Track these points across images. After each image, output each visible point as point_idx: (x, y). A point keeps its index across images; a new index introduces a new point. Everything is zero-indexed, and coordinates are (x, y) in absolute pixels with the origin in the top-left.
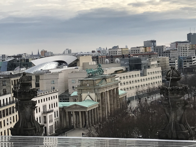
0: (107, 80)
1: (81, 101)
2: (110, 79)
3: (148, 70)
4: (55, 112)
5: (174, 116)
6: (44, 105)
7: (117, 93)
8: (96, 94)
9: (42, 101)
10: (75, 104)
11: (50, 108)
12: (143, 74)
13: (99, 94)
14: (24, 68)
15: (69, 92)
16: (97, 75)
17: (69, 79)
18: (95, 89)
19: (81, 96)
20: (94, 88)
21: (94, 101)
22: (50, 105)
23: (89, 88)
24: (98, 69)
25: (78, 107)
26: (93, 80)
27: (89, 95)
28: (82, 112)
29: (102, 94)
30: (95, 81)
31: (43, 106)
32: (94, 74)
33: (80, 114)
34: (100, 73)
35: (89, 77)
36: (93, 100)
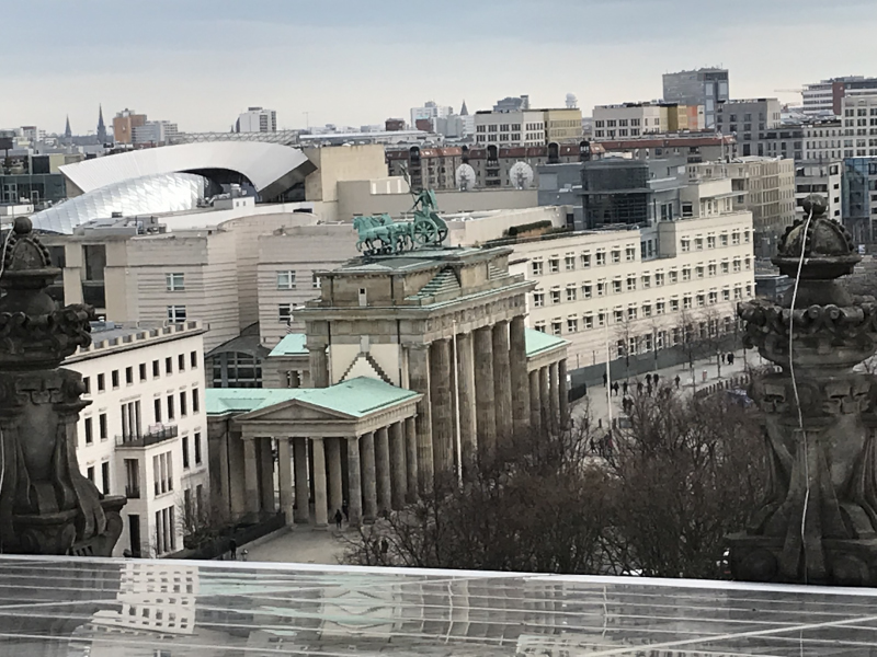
0: (463, 273)
1: (323, 381)
2: (478, 271)
3: (683, 229)
4: (185, 441)
5: (814, 463)
6: (127, 403)
7: (519, 344)
8: (404, 349)
9: (115, 383)
10: (294, 400)
11: (158, 419)
12: (654, 248)
13: (424, 347)
14: (22, 204)
15: (262, 333)
16: (412, 250)
17: (260, 268)
18: (398, 321)
19: (325, 361)
20: (394, 317)
21: (392, 384)
22: (157, 403)
23: (368, 318)
24: (419, 219)
25: (306, 415)
26: (392, 277)
27: (368, 353)
28: (326, 441)
29: (435, 348)
30: (398, 282)
31: (123, 407)
32: (394, 241)
33: (319, 449)
34: (427, 240)
35: (369, 258)
36: (387, 380)
